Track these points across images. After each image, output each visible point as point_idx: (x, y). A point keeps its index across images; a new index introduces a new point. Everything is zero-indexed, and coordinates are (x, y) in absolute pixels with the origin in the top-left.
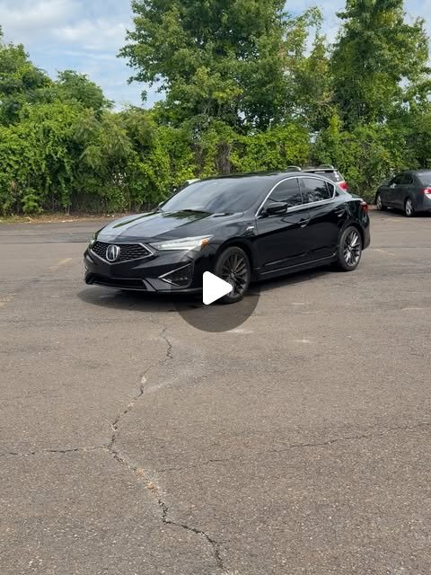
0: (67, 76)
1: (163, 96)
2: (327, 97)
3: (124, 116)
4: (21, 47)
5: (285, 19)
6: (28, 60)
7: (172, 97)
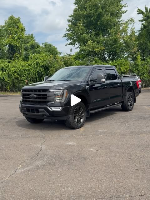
0: (46, 44)
1: (78, 50)
2: (135, 49)
3: (63, 57)
4: (32, 35)
5: (121, 22)
6: (34, 39)
7: (81, 50)
